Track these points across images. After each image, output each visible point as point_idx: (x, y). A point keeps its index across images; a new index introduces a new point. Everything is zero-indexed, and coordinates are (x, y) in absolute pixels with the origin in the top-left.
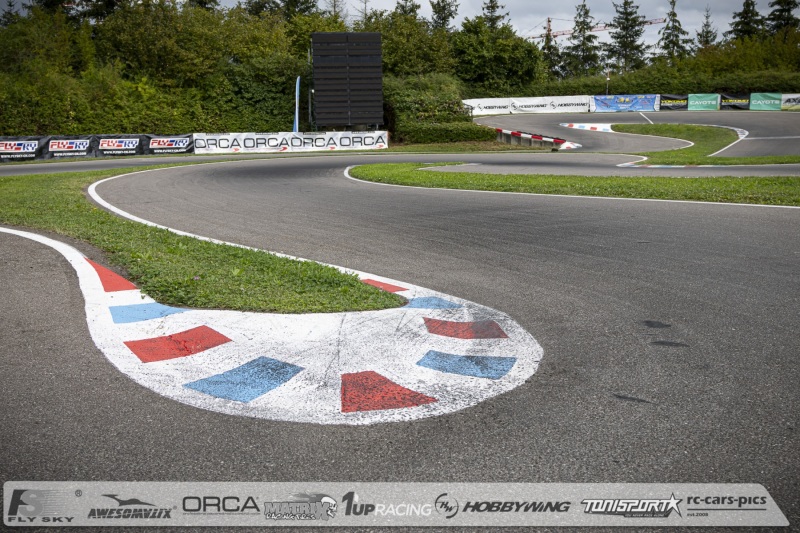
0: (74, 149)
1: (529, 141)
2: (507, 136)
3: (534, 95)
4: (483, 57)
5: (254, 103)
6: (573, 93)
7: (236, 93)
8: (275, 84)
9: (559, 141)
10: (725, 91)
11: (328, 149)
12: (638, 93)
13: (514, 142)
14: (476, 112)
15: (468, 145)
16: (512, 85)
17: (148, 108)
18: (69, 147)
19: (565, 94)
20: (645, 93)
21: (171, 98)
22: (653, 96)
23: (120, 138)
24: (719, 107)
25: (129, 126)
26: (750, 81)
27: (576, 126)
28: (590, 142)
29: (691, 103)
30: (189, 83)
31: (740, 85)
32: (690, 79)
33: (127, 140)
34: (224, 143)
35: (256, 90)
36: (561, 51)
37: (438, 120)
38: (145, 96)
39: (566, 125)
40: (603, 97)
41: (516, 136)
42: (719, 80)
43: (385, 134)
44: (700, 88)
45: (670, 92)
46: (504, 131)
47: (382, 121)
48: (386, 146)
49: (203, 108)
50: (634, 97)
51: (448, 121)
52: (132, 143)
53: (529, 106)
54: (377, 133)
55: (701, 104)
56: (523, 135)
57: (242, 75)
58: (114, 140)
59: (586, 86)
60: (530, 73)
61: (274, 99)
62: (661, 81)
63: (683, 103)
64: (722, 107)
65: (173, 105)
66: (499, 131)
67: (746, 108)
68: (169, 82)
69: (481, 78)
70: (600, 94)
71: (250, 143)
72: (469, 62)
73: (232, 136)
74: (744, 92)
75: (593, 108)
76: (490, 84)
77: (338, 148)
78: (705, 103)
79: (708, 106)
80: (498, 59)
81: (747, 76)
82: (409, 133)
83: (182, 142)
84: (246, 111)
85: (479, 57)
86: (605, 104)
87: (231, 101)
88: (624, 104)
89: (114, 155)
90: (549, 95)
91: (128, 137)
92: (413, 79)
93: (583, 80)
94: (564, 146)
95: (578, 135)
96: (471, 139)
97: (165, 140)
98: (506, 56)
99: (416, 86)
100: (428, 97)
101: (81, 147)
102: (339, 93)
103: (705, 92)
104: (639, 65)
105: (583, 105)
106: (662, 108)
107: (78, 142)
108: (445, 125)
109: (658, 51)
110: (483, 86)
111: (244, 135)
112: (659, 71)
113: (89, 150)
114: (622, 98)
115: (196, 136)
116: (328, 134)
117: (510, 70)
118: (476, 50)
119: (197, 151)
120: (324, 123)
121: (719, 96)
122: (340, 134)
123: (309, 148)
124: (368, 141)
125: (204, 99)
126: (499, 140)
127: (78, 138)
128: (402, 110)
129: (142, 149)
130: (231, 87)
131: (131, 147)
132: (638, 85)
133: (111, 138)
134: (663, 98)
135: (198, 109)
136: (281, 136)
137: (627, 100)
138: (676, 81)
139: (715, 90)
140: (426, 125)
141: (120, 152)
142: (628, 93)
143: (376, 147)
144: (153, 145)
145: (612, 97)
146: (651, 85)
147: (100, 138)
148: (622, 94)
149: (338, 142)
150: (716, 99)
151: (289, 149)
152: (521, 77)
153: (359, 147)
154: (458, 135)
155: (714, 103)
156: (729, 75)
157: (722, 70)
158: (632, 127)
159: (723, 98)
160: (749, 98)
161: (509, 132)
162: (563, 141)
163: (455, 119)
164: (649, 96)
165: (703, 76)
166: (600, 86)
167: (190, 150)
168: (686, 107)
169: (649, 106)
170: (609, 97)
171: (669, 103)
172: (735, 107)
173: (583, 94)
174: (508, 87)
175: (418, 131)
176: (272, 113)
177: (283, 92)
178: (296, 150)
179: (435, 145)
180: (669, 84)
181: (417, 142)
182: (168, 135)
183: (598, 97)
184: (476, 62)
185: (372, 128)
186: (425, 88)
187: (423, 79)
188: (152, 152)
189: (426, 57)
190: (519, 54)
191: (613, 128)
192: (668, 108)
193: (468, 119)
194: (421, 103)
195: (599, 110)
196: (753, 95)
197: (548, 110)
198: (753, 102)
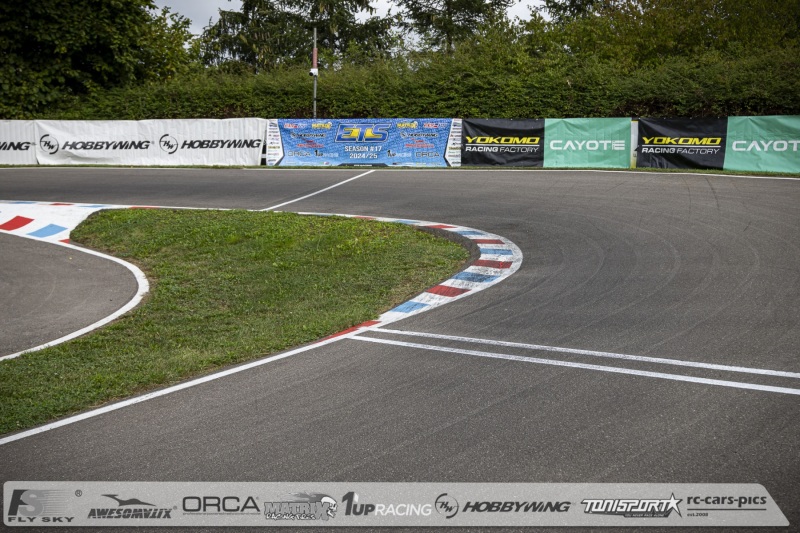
3: (120, 114)
12: (406, 115)
20: (424, 112)
22: (442, 123)
24: (633, 160)
26: (731, 80)
29: (551, 144)
31: (701, 91)
40: (302, 124)
42: (648, 78)
44: (583, 103)
45: (497, 110)
50: (389, 123)
53: (97, 146)
59: (267, 92)
62: (471, 81)
64: (644, 160)
67: (712, 162)
70: (301, 114)
74: (711, 111)
75: (275, 155)
78: (593, 145)
79: (610, 154)
86: (307, 141)
90: (161, 117)
103: (596, 113)
105: (250, 144)
106: (470, 159)
121: (634, 125)
132: (406, 91)
134: (472, 128)
137: (369, 133)
138: (513, 80)
139: (624, 108)
142: (377, 115)
145: (326, 124)
146: (441, 91)
148: (357, 115)
150: (624, 134)
155: (619, 145)
159: (644, 131)
160: (722, 132)
164: (430, 123)
165: (597, 68)
168: (537, 157)
169: (430, 152)
170: (318, 124)
171: (487, 144)
172: (679, 161)
173: (254, 113)
180: (493, 87)
183: (289, 124)
192: (483, 159)
195: (291, 161)
196: (734, 122)
197: (155, 158)
198: (734, 146)
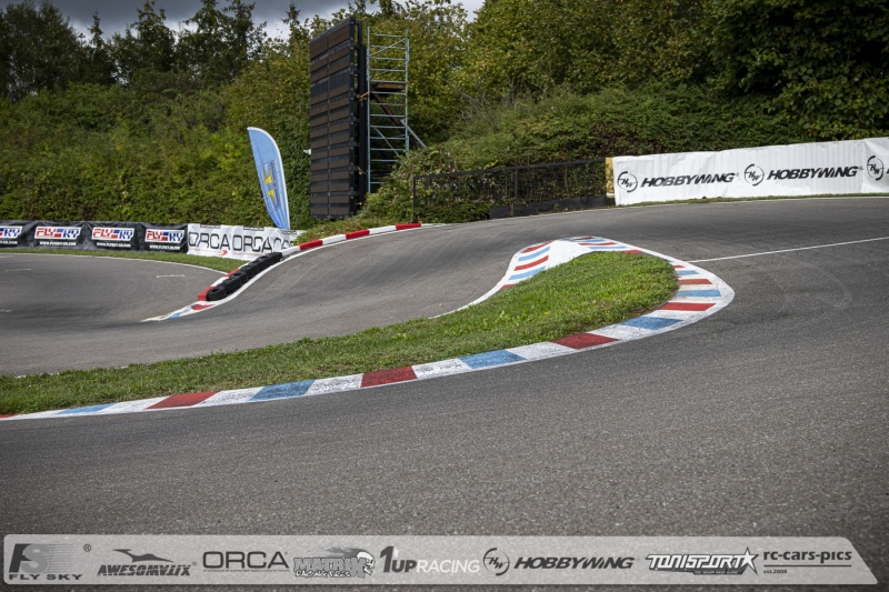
0: (62, 238)
18: (56, 235)
23: (116, 226)
52: (127, 234)
58: (109, 229)
73: (222, 230)
83: (176, 236)
89: (108, 248)
91: (124, 226)
97: (159, 231)
101: (72, 236)
107: (67, 229)
111: (233, 229)
113: (80, 240)
115: (191, 227)
119: (192, 251)
127: (67, 225)
129: (138, 244)
131: (126, 239)
133: (107, 225)
136: (266, 234)
141: (114, 245)
144: (149, 239)
147: (93, 226)
167: (184, 248)
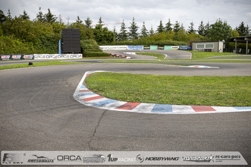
1: (119, 57)
2: (113, 55)
3: (113, 45)
4: (102, 35)
5: (47, 46)
6: (123, 45)
7: (42, 43)
8: (52, 41)
9: (126, 57)
10: (159, 45)
11: (67, 58)
13: (115, 57)
14: (103, 49)
15: (104, 57)
16: (108, 43)
17: (20, 47)
19: (121, 45)
20: (140, 45)
21: (25, 45)
22: (142, 46)
25: (16, 52)
26: (164, 43)
27: (127, 53)
28: (133, 57)
29: (151, 48)
30: (30, 41)
32: (150, 42)
33: (18, 56)
34: (41, 57)
35: (47, 43)
36: (118, 34)
37: (95, 51)
38: (19, 44)
39: (125, 53)
41: (115, 55)
42: (157, 42)
43: (81, 55)
44: (153, 44)
45: (146, 45)
46: (112, 54)
47: (80, 51)
48: (82, 58)
49: (34, 47)
50: (137, 46)
51: (97, 51)
52: (19, 56)
53: (112, 48)
54: (80, 54)
55: (153, 48)
56: (117, 55)
57: (44, 39)
59: (126, 43)
60: (112, 40)
61: (52, 45)
62: (143, 42)
63: (149, 48)
64: (158, 49)
65: (26, 46)
66: (111, 54)
67: (163, 49)
68: (24, 40)
69: (100, 41)
70: (129, 45)
71: (48, 57)
72: (98, 37)
73: (43, 55)
74: (163, 45)
75: (128, 49)
76: (103, 42)
77: (70, 58)
78: (154, 48)
79: (155, 48)
80: (105, 36)
81: (163, 41)
82: (87, 54)
83: (31, 56)
84: (45, 48)
85: (101, 35)
86: (131, 48)
87: (41, 46)
88: (135, 48)
89: (15, 60)
90: (117, 45)
91: (18, 55)
92: (86, 41)
93: (125, 41)
94: (127, 58)
95: (129, 55)
96: (104, 56)
97: (27, 56)
98: (107, 35)
99: (87, 42)
100: (91, 45)
101: (8, 57)
102: (70, 44)
103: (154, 45)
104: (137, 38)
105: (125, 48)
106: (144, 49)
108: (96, 52)
109: (141, 35)
110: (101, 43)
111: (46, 55)
112: (143, 40)
113: (10, 58)
114: (135, 46)
115: (34, 55)
116: (67, 55)
117: (108, 39)
118: (99, 34)
119: (35, 59)
120: (66, 52)
121: (157, 46)
122: (70, 54)
123: (62, 58)
124: (77, 56)
125: (34, 45)
126: (110, 56)
127: (7, 55)
128: (85, 49)
129: (22, 58)
130: (41, 42)
131: (19, 58)
132: (138, 43)
133: (15, 55)
134: (144, 46)
135: (32, 47)
136: (55, 55)
138: (147, 42)
140: (92, 53)
141: (17, 59)
142: (136, 45)
143: (79, 58)
144: (24, 57)
145: (132, 46)
146: (141, 43)
147: (12, 55)
148: (134, 45)
149: (70, 57)
150: (156, 47)
151: (57, 58)
152: (110, 41)
153: (75, 58)
154: (101, 55)
156: (159, 41)
157: (157, 40)
158: (140, 53)
159: (158, 47)
161: (113, 54)
162: (127, 57)
163: (98, 51)
164: (141, 46)
165: (153, 41)
166: (129, 43)
167: (33, 59)
168: (150, 49)
169: (141, 48)
171: (145, 48)
172: (161, 49)
173: (125, 45)
174: (107, 43)
175: (90, 54)
176: (51, 49)
177: (54, 43)
178: (59, 59)
179: (95, 57)
180: (145, 43)
181: (90, 57)
182: (28, 54)
183: (129, 46)
184: (100, 37)
185: (78, 53)
186: (89, 43)
187: (88, 40)
188: (24, 59)
189: (87, 35)
190: (110, 35)
191: (136, 53)
192: (145, 49)
193: (101, 51)
194: (90, 47)
195: (129, 49)
196: (165, 46)
197: (117, 49)
198: (165, 48)
